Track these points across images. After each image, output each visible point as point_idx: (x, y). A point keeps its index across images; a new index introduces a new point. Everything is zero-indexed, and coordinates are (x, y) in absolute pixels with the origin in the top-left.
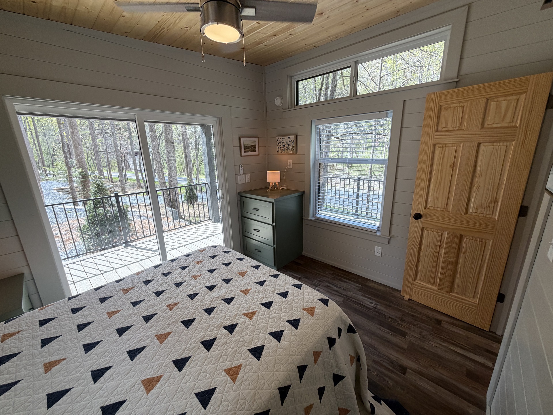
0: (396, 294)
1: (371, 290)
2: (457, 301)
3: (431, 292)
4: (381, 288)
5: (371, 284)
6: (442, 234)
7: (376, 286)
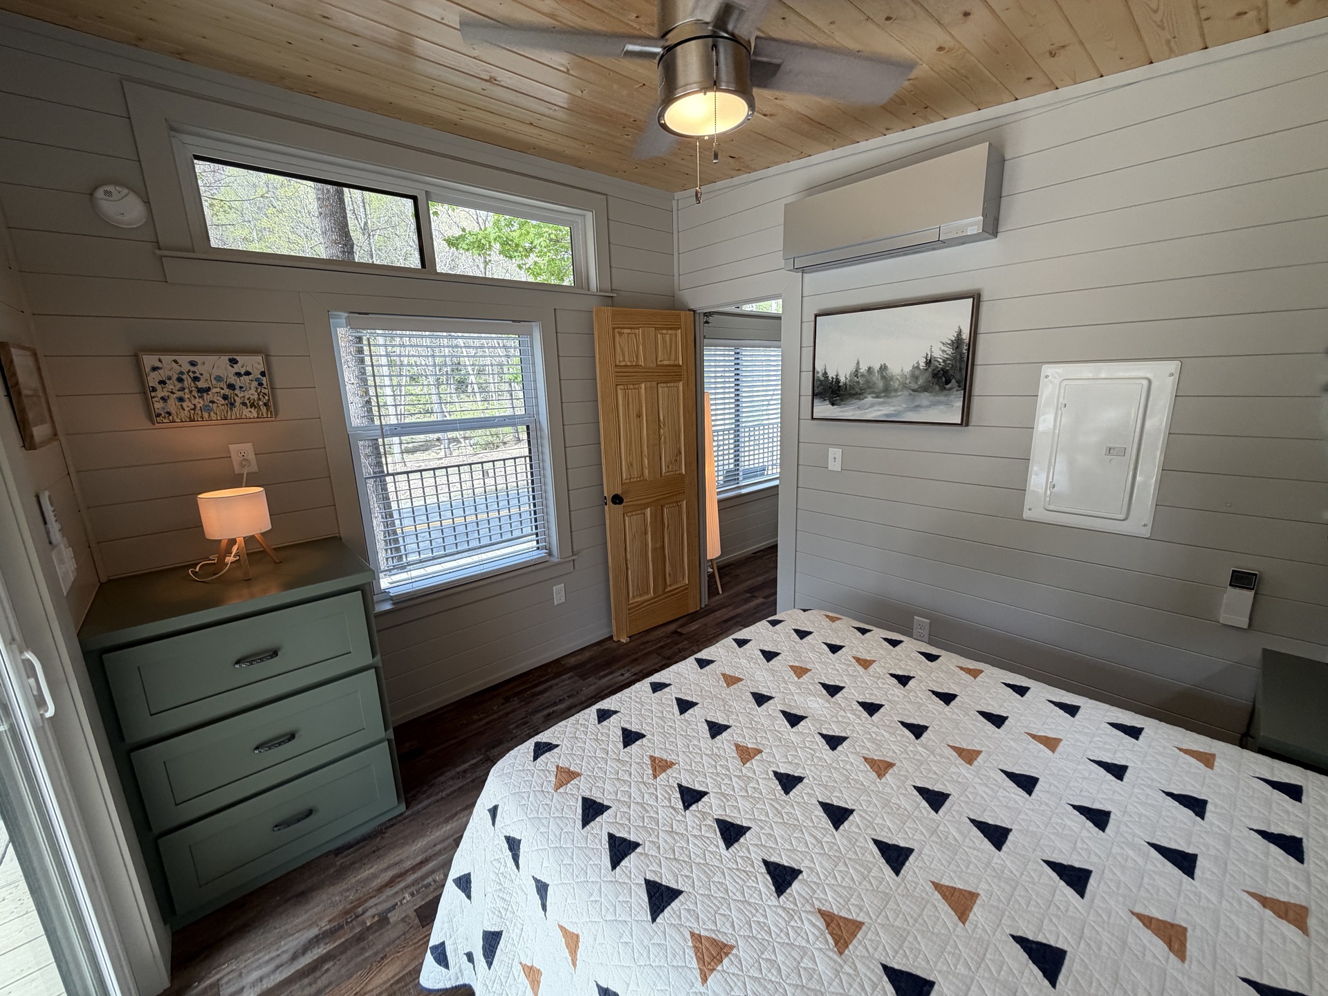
0: (608, 645)
1: (589, 666)
2: (673, 595)
3: (648, 605)
4: (587, 655)
5: (572, 661)
6: (644, 514)
7: (580, 658)
